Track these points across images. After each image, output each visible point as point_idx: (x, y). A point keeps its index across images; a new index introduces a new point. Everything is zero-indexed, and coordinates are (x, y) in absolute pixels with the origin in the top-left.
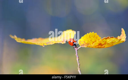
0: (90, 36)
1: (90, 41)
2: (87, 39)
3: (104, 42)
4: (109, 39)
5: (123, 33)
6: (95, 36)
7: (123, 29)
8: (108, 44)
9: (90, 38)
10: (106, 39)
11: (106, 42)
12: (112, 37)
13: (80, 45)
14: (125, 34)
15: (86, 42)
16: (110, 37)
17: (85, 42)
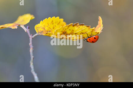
0: (52, 21)
1: (52, 28)
2: (49, 25)
3: (70, 30)
4: (77, 27)
5: (100, 24)
6: (59, 22)
7: (100, 18)
8: (75, 34)
9: (53, 24)
10: (73, 26)
11: (73, 30)
12: (82, 25)
13: (37, 31)
14: (103, 24)
15: (46, 29)
16: (78, 24)
17: (44, 28)
